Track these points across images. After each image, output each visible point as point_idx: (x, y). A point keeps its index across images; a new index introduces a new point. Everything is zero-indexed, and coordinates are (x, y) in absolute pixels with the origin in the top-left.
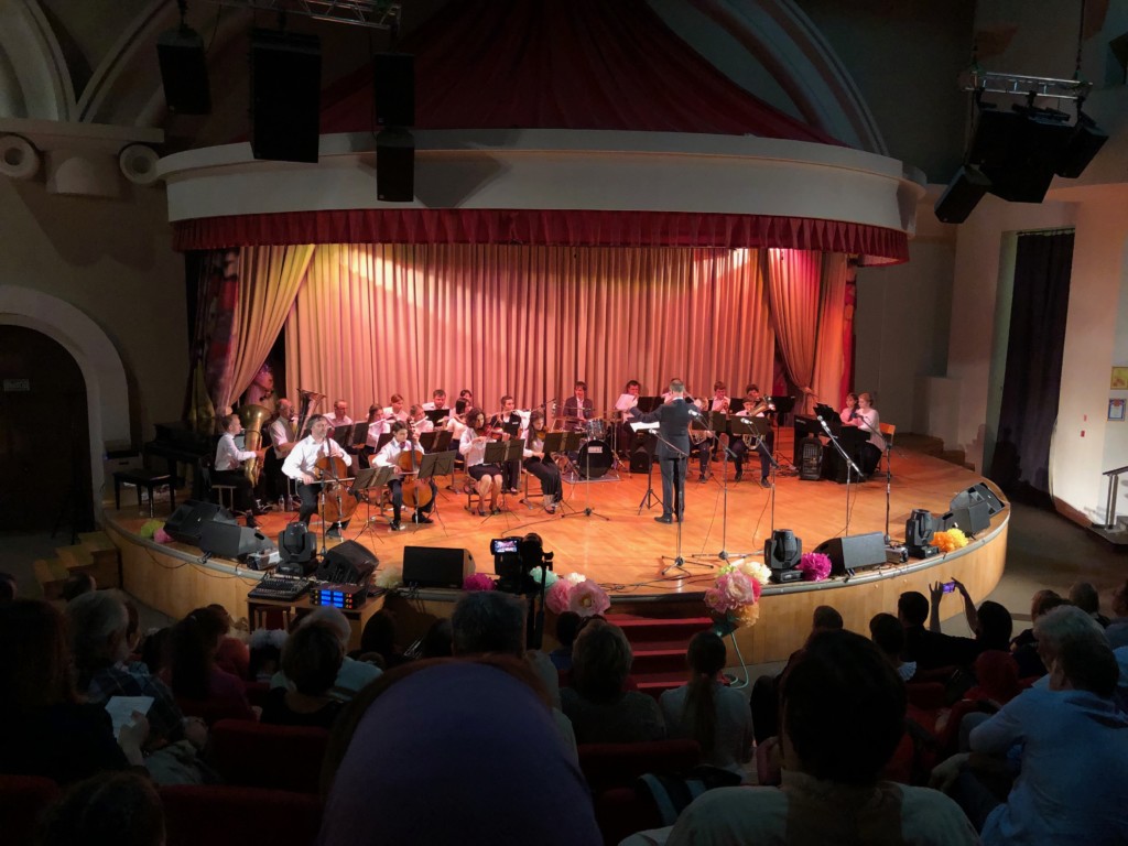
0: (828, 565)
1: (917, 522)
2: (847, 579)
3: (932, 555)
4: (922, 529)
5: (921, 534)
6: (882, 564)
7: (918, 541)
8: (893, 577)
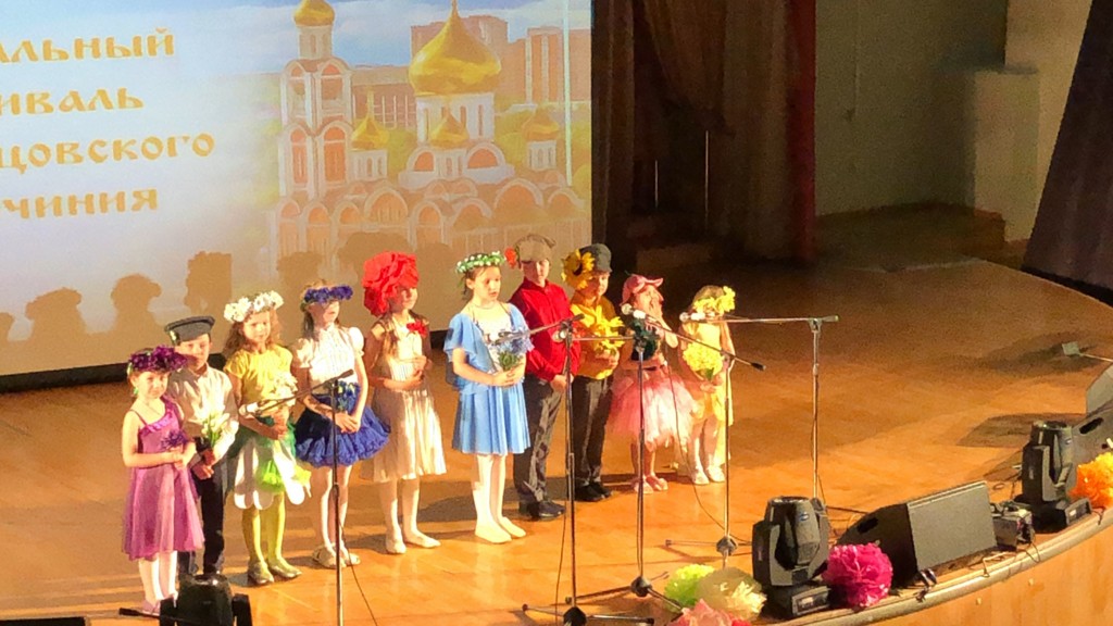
0: (885, 566)
1: (1047, 450)
2: (924, 593)
3: (1079, 516)
4: (1057, 465)
5: (1054, 474)
6: (988, 552)
7: (1049, 492)
8: (1009, 575)
